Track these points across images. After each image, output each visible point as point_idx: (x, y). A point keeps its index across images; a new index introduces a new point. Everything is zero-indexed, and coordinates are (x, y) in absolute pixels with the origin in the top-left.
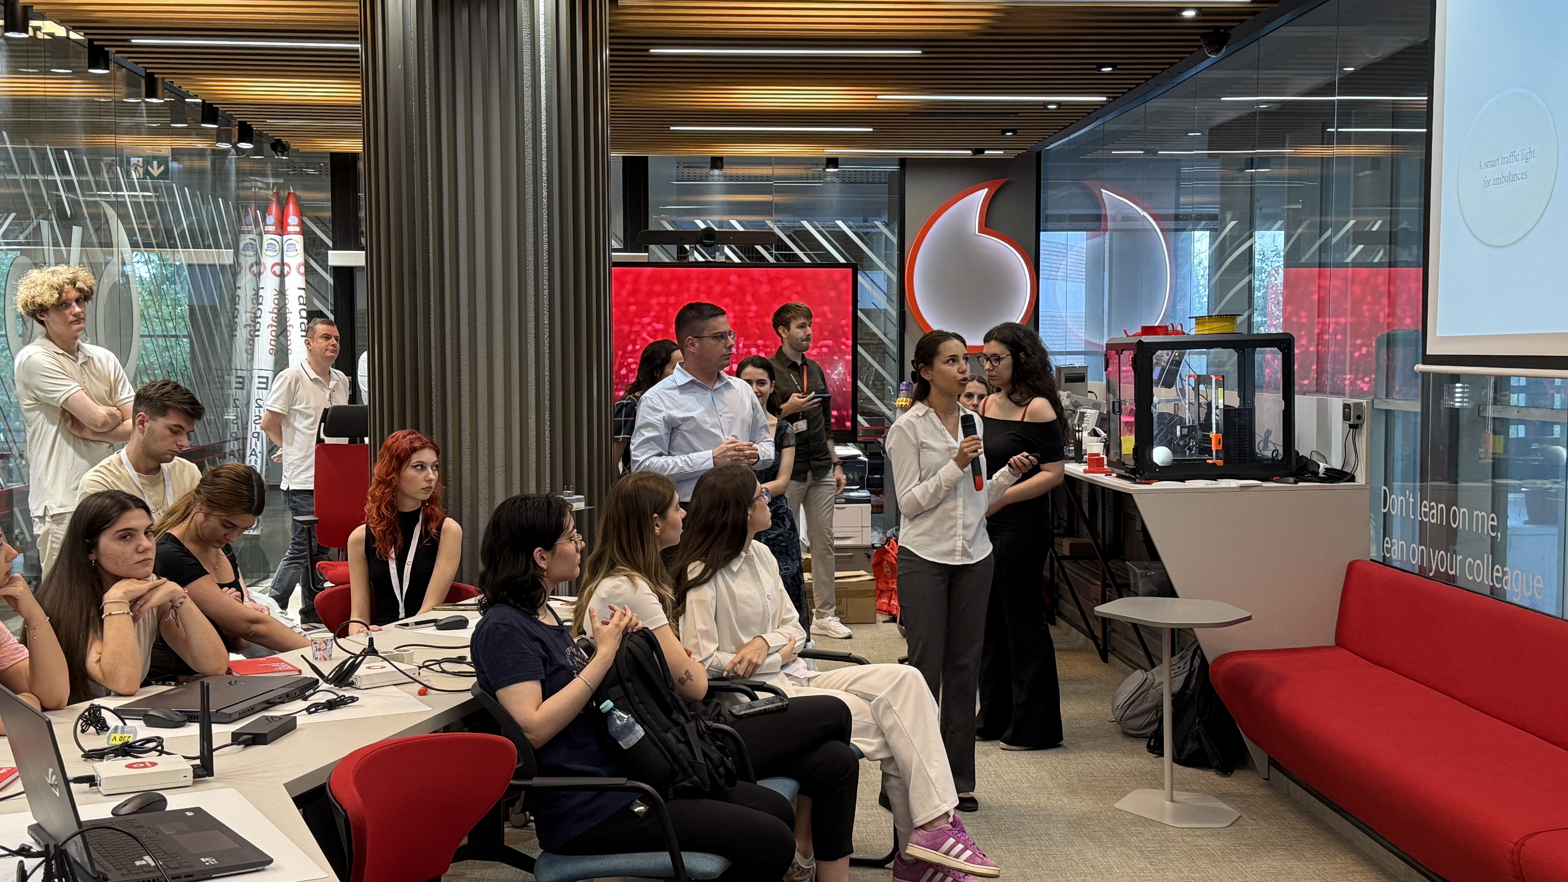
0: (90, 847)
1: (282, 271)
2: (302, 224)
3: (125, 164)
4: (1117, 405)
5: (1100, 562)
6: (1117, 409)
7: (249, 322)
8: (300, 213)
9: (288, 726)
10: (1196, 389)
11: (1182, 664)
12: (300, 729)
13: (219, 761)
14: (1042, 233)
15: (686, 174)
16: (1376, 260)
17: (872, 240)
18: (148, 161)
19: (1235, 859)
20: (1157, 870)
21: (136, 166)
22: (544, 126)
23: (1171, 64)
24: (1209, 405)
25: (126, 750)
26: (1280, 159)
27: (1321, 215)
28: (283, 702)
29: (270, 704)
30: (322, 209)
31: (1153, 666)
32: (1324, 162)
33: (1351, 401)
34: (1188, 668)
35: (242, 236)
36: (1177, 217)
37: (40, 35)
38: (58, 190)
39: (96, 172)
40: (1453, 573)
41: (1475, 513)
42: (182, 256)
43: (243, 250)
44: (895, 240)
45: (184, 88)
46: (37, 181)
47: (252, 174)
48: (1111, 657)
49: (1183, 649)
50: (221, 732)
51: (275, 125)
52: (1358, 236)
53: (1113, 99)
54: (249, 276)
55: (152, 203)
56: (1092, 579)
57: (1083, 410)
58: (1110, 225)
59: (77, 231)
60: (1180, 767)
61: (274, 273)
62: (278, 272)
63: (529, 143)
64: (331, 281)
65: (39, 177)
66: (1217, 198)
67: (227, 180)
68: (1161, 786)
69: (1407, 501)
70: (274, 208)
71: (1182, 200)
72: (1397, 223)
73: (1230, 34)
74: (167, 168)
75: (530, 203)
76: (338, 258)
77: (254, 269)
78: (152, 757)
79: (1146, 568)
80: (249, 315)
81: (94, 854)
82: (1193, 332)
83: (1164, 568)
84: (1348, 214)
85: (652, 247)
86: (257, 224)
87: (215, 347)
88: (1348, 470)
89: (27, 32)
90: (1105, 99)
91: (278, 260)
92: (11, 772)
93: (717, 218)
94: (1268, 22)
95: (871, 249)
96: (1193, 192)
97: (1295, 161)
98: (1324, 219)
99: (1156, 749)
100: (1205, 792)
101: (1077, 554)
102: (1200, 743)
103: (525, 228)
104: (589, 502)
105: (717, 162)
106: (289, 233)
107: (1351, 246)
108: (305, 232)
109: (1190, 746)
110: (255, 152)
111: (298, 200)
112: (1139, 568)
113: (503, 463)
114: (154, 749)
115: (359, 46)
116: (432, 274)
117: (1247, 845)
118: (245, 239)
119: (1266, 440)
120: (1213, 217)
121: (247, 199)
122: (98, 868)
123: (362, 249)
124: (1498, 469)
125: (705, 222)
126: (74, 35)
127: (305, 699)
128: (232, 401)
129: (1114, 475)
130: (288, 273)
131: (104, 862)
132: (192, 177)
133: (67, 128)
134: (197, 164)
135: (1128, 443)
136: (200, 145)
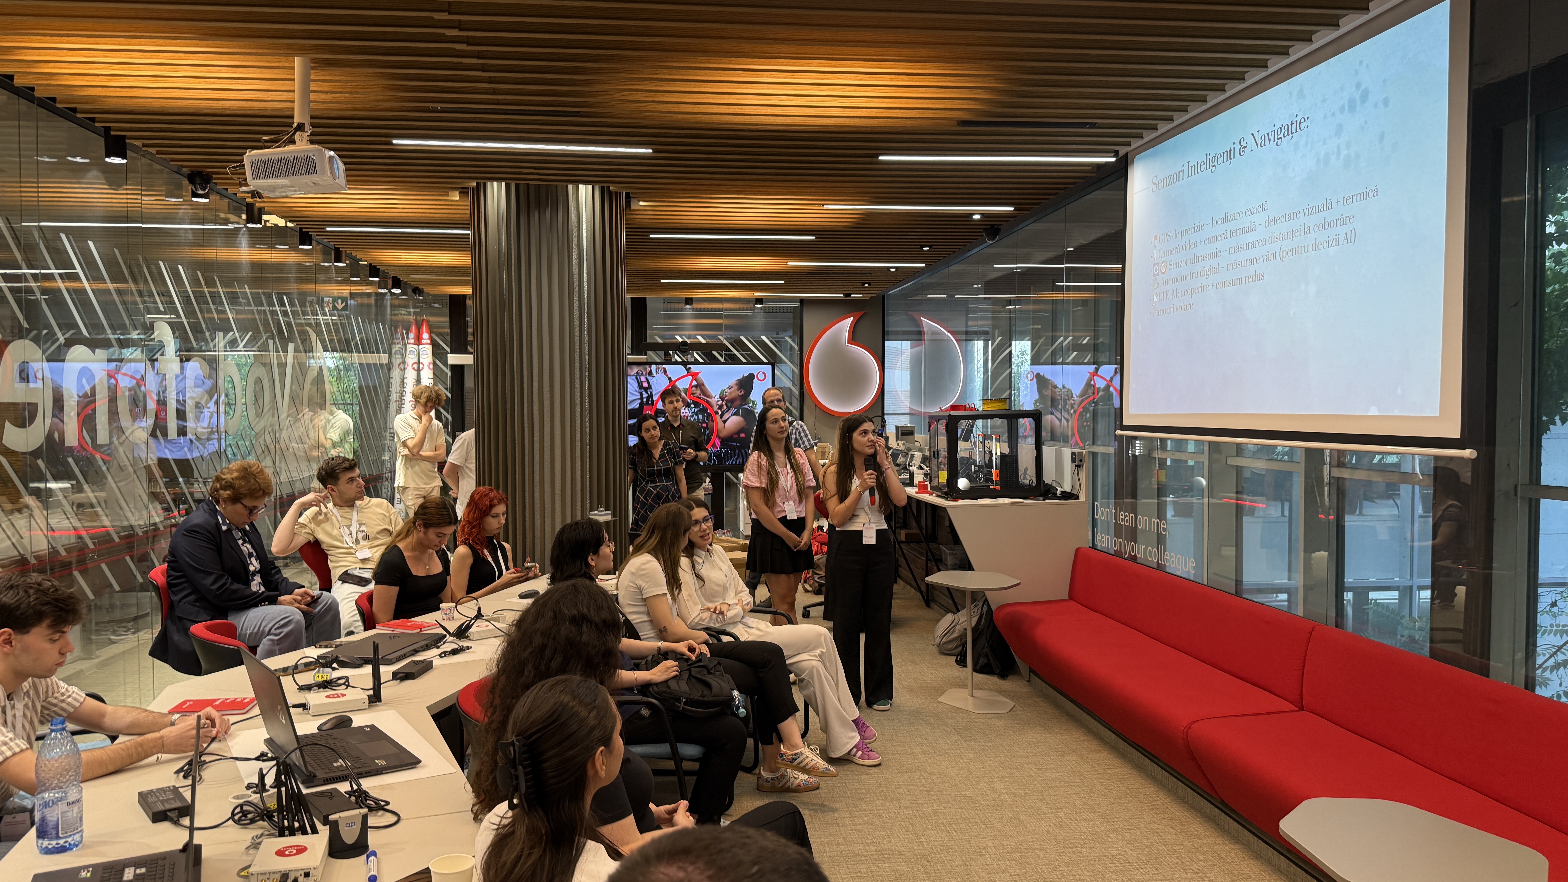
0: (304, 753)
1: (419, 367)
2: (431, 339)
3: (320, 301)
4: (936, 453)
5: (924, 545)
6: (936, 456)
7: (398, 399)
8: (430, 332)
9: (427, 666)
10: (983, 443)
11: (976, 610)
12: (435, 669)
13: (385, 692)
14: (886, 343)
15: (669, 307)
16: (1086, 361)
17: (780, 345)
18: (335, 300)
19: (1012, 733)
20: (965, 741)
21: (328, 303)
22: (585, 284)
23: (964, 245)
24: (991, 452)
25: (326, 685)
26: (1027, 301)
27: (1052, 332)
28: (424, 650)
29: (415, 652)
30: (444, 327)
31: (958, 611)
32: (1054, 302)
33: (1077, 451)
34: (979, 612)
35: (394, 346)
36: (967, 333)
37: (268, 224)
38: (278, 316)
39: (303, 305)
40: (1139, 556)
41: (1153, 520)
42: (355, 358)
43: (395, 354)
44: (796, 347)
45: (359, 257)
46: (265, 311)
47: (399, 306)
48: (932, 604)
49: (975, 600)
50: (386, 671)
51: (415, 278)
52: (1075, 346)
53: (928, 266)
54: (398, 370)
55: (337, 324)
56: (919, 556)
57: (912, 453)
58: (926, 337)
59: (291, 346)
60: (976, 674)
61: (414, 369)
62: (416, 368)
63: (576, 295)
64: (449, 373)
65: (266, 308)
66: (990, 322)
67: (385, 310)
68: (964, 686)
69: (1111, 511)
70: (414, 328)
71: (970, 323)
72: (1098, 339)
73: (1000, 229)
74: (347, 304)
75: (577, 331)
76: (454, 359)
77: (402, 366)
78: (341, 690)
79: (952, 549)
80: (398, 395)
81: (307, 758)
82: (981, 409)
83: (964, 550)
84: (1069, 331)
85: (649, 353)
86: (403, 339)
87: (377, 414)
88: (1075, 492)
89: (261, 224)
90: (924, 265)
91: (416, 360)
92: (252, 701)
93: (687, 333)
94: (1023, 221)
95: (781, 351)
96: (977, 319)
97: (1036, 301)
98: (1054, 334)
99: (962, 662)
100: (991, 690)
101: (910, 539)
102: (988, 659)
103: (574, 346)
104: (614, 516)
105: (689, 301)
106: (422, 344)
107: (1070, 352)
108: (434, 344)
109: (982, 661)
110: (402, 294)
111: (428, 322)
112: (948, 549)
113: (560, 492)
114: (344, 684)
115: (469, 232)
116: (515, 374)
117: (1018, 724)
118: (396, 348)
119: (1025, 474)
120: (986, 333)
121: (397, 321)
122: (310, 768)
123: (471, 353)
124: (1161, 492)
125: (683, 338)
126: (290, 225)
127: (438, 647)
128: (387, 448)
129: (934, 495)
130: (423, 368)
131: (313, 764)
132: (362, 311)
133: (286, 280)
134: (365, 301)
135: (943, 476)
136: (367, 289)
